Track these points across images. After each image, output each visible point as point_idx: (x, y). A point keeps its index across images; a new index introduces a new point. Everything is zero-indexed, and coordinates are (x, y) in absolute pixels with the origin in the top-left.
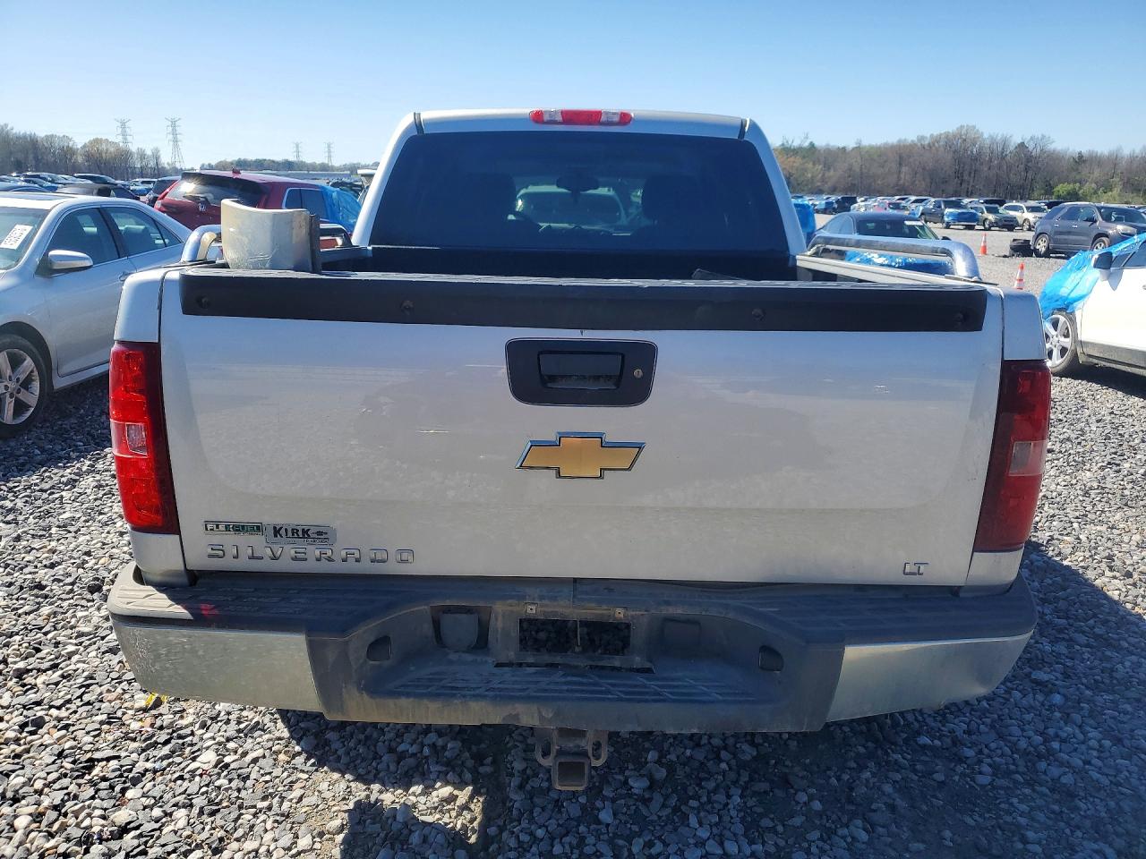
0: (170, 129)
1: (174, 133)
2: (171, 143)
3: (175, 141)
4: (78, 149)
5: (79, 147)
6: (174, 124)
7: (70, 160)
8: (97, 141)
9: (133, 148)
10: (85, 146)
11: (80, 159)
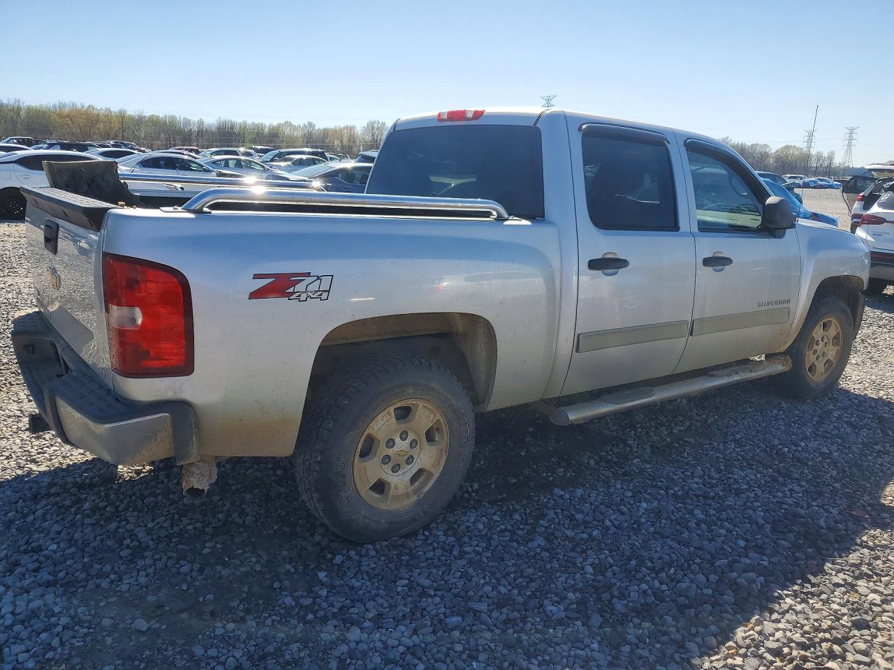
0: (848, 135)
1: (851, 139)
2: (845, 147)
3: (849, 146)
4: (772, 154)
5: (773, 152)
6: (852, 131)
7: (764, 162)
8: (787, 147)
9: (813, 152)
10: (777, 151)
11: (771, 161)
